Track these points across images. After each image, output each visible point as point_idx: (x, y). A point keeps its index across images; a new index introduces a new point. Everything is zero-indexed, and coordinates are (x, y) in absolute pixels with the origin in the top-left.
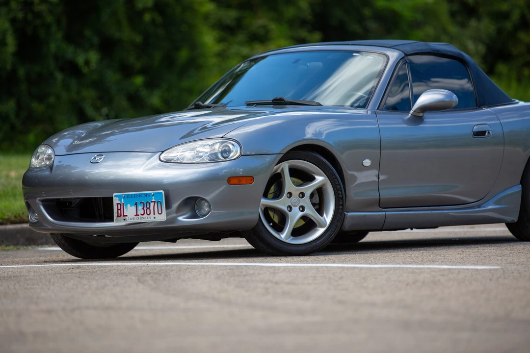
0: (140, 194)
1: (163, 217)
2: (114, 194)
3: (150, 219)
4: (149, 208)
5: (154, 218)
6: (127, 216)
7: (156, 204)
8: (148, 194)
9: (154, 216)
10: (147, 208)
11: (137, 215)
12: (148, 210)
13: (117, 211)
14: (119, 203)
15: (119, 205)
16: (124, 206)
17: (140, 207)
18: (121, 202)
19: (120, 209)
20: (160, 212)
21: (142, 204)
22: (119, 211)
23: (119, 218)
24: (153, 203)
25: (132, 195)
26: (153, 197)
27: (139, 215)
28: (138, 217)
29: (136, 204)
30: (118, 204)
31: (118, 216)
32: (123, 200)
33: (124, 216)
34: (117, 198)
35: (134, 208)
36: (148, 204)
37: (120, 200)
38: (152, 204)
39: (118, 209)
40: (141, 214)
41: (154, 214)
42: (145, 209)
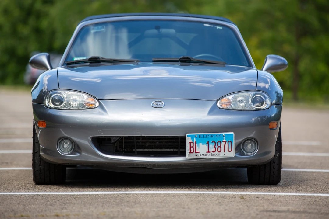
0: (212, 135)
1: (232, 154)
2: (187, 135)
3: (220, 156)
4: (220, 147)
5: (224, 155)
6: (199, 152)
7: (227, 144)
8: (220, 135)
9: (225, 153)
10: (218, 147)
11: (208, 152)
12: (219, 148)
13: (189, 148)
14: (192, 141)
15: (192, 144)
16: (197, 145)
17: (212, 146)
18: (193, 140)
19: (193, 147)
20: (230, 150)
21: (214, 143)
22: (192, 149)
23: (191, 154)
24: (225, 142)
25: (204, 135)
26: (224, 138)
27: (210, 152)
28: (209, 153)
29: (208, 143)
30: (190, 143)
31: (190, 152)
32: (195, 139)
33: (196, 152)
34: (190, 138)
35: (206, 146)
36: (219, 144)
37: (193, 139)
38: (223, 144)
39: (191, 147)
40: (213, 151)
41: (225, 152)
42: (217, 147)
